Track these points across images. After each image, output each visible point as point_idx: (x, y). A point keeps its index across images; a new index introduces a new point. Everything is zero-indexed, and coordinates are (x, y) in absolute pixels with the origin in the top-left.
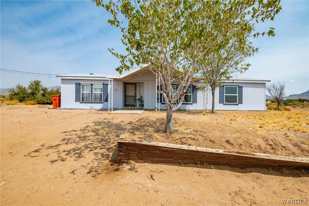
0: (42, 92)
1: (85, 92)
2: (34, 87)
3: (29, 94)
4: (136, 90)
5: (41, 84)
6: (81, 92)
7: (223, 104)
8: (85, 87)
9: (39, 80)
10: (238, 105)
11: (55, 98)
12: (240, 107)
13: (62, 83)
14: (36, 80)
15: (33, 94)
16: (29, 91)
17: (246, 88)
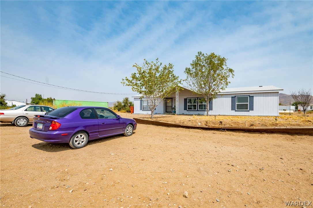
0: (129, 105)
1: (145, 105)
2: (125, 102)
3: (123, 106)
4: (172, 102)
5: (129, 99)
6: (143, 105)
7: (234, 111)
8: (145, 102)
9: (128, 97)
10: (249, 111)
11: (132, 108)
12: (251, 113)
13: (134, 100)
14: (126, 97)
15: (125, 106)
16: (123, 104)
17: (256, 97)
